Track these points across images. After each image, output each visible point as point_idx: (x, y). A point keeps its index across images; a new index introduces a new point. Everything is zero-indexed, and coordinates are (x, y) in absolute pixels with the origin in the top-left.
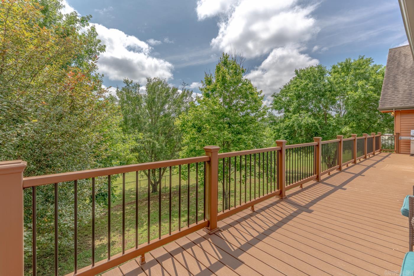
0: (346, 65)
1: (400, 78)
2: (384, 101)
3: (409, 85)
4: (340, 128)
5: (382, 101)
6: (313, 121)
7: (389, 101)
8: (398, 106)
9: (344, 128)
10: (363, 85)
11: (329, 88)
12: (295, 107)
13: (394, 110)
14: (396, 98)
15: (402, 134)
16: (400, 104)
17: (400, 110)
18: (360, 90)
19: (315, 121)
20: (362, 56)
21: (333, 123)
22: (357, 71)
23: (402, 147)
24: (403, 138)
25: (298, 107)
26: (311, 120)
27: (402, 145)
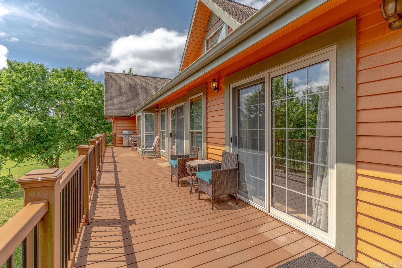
0: (69, 72)
1: (114, 95)
2: (107, 110)
3: (120, 101)
4: (68, 131)
5: (106, 110)
6: (38, 123)
7: (110, 110)
8: (116, 114)
9: (72, 130)
10: (86, 94)
11: (55, 91)
12: (11, 105)
13: (113, 117)
14: (114, 109)
15: (118, 134)
16: (117, 113)
17: (117, 117)
18: (83, 98)
19: (40, 123)
20: (80, 68)
21: (61, 126)
22: (79, 81)
23: (118, 142)
24: (119, 136)
25: (14, 106)
26: (36, 122)
27: (118, 141)
